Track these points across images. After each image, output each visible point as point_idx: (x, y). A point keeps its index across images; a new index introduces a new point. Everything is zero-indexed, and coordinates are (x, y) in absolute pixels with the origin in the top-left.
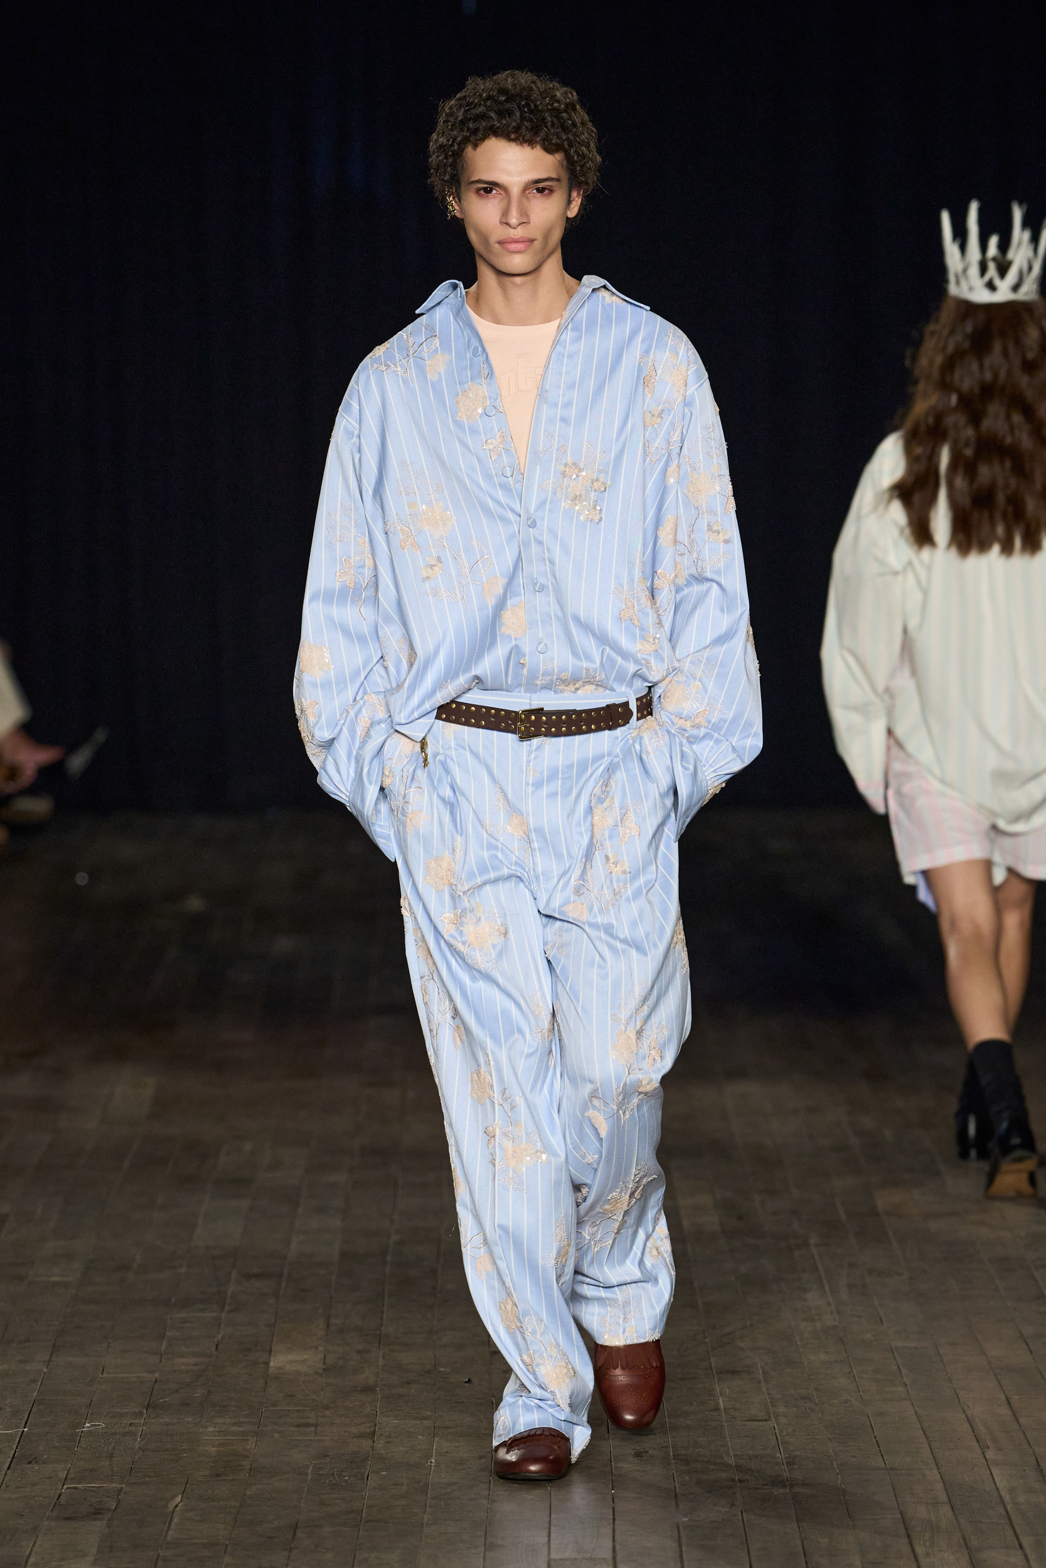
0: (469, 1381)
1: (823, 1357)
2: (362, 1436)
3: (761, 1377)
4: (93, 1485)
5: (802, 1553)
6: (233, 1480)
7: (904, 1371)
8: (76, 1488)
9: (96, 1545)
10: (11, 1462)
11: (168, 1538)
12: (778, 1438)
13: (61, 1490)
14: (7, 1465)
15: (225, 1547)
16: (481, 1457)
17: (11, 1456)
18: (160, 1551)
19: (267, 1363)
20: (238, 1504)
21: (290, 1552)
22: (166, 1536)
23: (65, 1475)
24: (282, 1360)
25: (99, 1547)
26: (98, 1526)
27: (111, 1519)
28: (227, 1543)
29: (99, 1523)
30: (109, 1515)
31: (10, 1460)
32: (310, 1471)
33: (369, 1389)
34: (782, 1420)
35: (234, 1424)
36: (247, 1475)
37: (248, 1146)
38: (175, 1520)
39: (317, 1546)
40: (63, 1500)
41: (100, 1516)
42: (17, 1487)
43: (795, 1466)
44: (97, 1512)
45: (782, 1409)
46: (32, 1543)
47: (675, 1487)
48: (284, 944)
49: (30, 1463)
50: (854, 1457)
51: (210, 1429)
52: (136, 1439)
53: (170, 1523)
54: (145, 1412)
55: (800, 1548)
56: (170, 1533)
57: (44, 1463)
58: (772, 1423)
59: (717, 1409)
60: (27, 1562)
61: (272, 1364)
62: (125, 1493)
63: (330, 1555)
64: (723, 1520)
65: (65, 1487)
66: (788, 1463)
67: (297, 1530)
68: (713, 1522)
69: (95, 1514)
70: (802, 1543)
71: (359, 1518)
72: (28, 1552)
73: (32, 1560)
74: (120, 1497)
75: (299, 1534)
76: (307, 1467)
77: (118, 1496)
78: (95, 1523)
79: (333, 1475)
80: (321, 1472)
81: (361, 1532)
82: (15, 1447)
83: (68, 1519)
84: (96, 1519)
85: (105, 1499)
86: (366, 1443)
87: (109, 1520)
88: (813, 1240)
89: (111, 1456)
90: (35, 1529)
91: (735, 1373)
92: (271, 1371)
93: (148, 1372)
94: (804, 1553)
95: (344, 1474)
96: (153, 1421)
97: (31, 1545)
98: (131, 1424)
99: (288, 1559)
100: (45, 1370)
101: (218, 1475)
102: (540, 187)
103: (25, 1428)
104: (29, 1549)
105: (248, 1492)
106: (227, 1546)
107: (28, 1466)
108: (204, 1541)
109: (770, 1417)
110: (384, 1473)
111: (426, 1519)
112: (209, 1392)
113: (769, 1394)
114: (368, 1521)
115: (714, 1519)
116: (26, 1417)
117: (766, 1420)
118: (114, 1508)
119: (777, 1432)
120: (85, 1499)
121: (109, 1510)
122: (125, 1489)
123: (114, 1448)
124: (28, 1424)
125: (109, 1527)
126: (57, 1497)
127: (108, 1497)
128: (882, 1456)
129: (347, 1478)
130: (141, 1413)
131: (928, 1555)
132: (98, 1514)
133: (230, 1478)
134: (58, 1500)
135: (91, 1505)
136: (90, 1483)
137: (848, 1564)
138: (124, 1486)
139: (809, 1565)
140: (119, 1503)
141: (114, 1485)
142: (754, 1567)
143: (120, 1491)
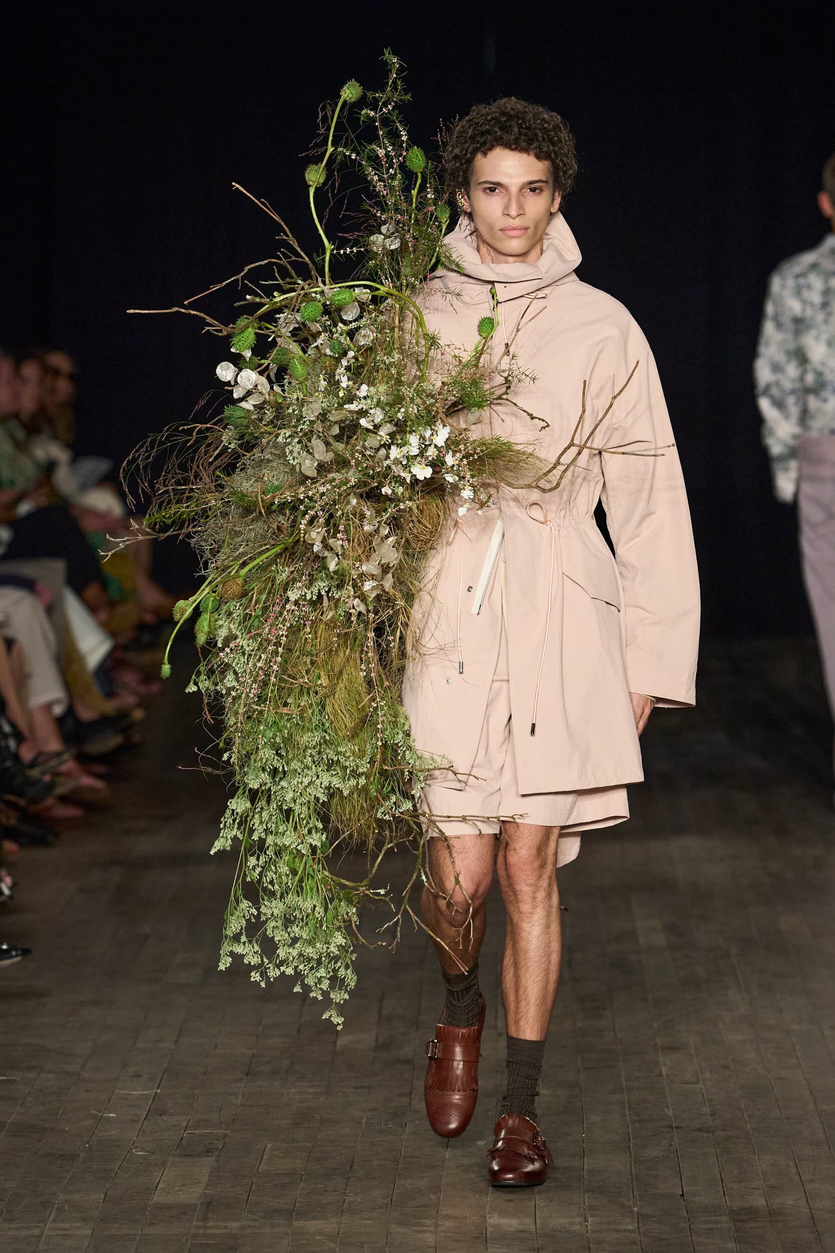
1: (739, 1037)
2: (402, 1095)
3: (693, 1052)
4: (206, 1131)
6: (308, 1127)
7: (798, 1047)
8: (193, 1133)
9: (208, 1174)
10: (147, 1115)
11: (260, 1170)
12: (705, 1096)
13: (183, 1134)
14: (145, 1116)
15: (301, 1176)
17: (147, 1109)
18: (254, 1179)
19: (335, 1043)
20: (310, 1145)
21: (348, 1179)
22: (258, 1168)
23: (185, 1125)
24: (344, 1040)
25: (209, 1176)
26: (210, 1161)
27: (219, 1156)
28: (303, 1173)
29: (210, 1159)
30: (218, 1153)
31: (146, 1113)
32: (364, 1120)
33: (408, 1061)
34: (708, 1083)
35: (310, 1087)
36: (318, 1124)
38: (265, 1157)
39: (368, 1176)
40: (184, 1142)
41: (211, 1154)
42: (151, 1133)
43: (717, 1117)
44: (208, 1151)
45: (707, 1075)
46: (161, 1173)
47: (629, 1132)
49: (161, 1115)
50: (760, 1110)
51: (292, 1090)
52: (238, 1098)
53: (261, 1160)
54: (245, 1077)
55: (719, 1176)
56: (261, 1165)
57: (171, 1115)
58: (701, 1086)
59: (661, 1075)
60: (156, 1188)
61: (339, 1043)
62: (229, 1137)
63: (376, 1182)
64: (663, 1156)
65: (186, 1132)
66: (711, 1115)
67: (354, 1164)
68: (656, 1157)
69: (207, 1152)
71: (399, 1155)
72: (158, 1181)
73: (160, 1186)
74: (225, 1140)
75: (355, 1167)
76: (362, 1118)
77: (224, 1139)
78: (207, 1159)
79: (381, 1124)
80: (372, 1121)
82: (150, 1103)
83: (186, 1156)
84: (207, 1156)
85: (215, 1141)
86: (405, 1101)
87: (217, 1157)
88: (734, 951)
89: (220, 1110)
90: (164, 1163)
91: (674, 1049)
92: (338, 1048)
93: (249, 1049)
95: (389, 1123)
96: (249, 1084)
97: (160, 1175)
98: (235, 1087)
99: (347, 1185)
100: (173, 1048)
101: (297, 1124)
102: (533, 187)
103: (158, 1089)
104: (159, 1178)
105: (319, 1136)
107: (159, 1117)
108: (286, 1172)
109: (699, 1081)
110: (417, 1122)
111: (447, 1156)
112: (292, 1063)
113: (699, 1064)
114: (405, 1157)
115: (656, 1155)
116: (159, 1082)
117: (696, 1083)
118: (221, 1148)
119: (704, 1091)
120: (200, 1141)
121: (217, 1149)
122: (229, 1134)
123: (222, 1105)
124: (160, 1086)
125: (217, 1162)
126: (180, 1139)
127: (217, 1140)
128: (780, 1110)
129: (390, 1126)
130: (242, 1079)
131: (811, 1181)
132: (209, 1152)
133: (306, 1125)
134: (181, 1141)
135: (205, 1146)
136: (204, 1130)
137: (753, 1189)
138: (229, 1132)
139: (725, 1189)
140: (225, 1143)
141: (221, 1131)
142: (685, 1190)
143: (225, 1136)
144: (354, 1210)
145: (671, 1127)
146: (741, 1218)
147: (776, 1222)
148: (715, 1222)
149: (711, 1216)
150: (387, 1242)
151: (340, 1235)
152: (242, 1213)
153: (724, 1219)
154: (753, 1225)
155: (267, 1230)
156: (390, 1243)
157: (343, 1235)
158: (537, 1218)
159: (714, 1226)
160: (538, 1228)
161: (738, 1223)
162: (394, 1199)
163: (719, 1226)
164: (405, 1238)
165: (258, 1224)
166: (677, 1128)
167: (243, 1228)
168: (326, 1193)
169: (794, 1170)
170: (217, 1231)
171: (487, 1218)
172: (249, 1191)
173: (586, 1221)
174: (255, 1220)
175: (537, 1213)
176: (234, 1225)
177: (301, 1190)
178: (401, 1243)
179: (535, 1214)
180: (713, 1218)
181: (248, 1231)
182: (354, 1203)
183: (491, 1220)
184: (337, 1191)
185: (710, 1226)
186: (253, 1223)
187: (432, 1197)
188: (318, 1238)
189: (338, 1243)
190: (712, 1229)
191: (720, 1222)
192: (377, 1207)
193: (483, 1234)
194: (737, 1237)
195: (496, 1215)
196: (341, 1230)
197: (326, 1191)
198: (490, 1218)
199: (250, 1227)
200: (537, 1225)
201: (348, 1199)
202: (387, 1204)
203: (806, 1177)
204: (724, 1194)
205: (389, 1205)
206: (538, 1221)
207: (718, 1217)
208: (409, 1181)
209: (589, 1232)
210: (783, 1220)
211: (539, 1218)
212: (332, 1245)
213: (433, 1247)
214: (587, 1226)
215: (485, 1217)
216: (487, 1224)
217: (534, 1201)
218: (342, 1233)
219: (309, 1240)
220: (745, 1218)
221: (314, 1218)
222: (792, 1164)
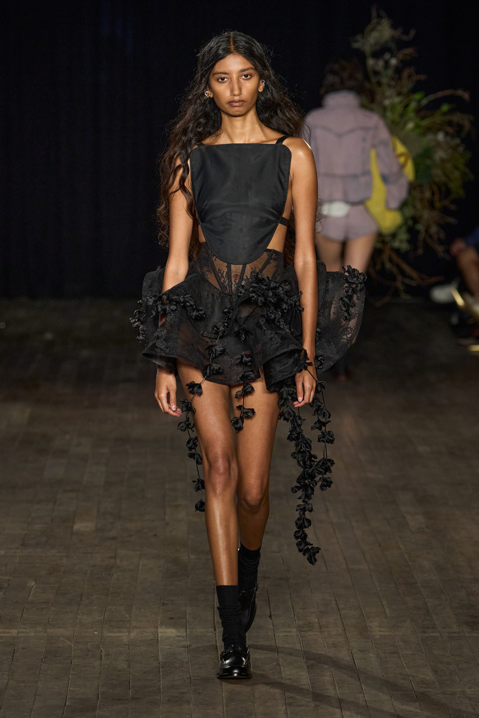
0: (155, 535)
2: (111, 558)
3: (277, 534)
5: (292, 608)
6: (56, 576)
11: (29, 600)
12: (284, 560)
15: (52, 604)
16: (160, 567)
18: (25, 605)
19: (72, 527)
20: (58, 586)
21: (79, 606)
24: (78, 526)
28: (53, 602)
30: (5, 590)
32: (89, 572)
33: (114, 538)
34: (286, 552)
35: (58, 552)
36: (62, 574)
37: (68, 437)
38: (32, 592)
39: (90, 603)
41: (1, 590)
43: (290, 572)
45: (285, 548)
48: (85, 353)
52: (17, 558)
53: (29, 594)
54: (21, 547)
55: (291, 605)
56: (30, 597)
58: (282, 554)
61: (74, 528)
62: (11, 581)
63: (95, 607)
67: (82, 597)
70: (292, 603)
71: (108, 592)
74: (9, 582)
75: (83, 599)
76: (87, 571)
79: (98, 574)
80: (93, 573)
81: (109, 598)
86: (112, 561)
87: (4, 592)
89: (6, 565)
92: (74, 530)
93: (23, 530)
94: (293, 608)
95: (103, 573)
96: (23, 551)
98: (15, 552)
99: (78, 609)
101: (50, 574)
105: (63, 581)
106: (53, 603)
108: (44, 601)
110: (119, 573)
112: (48, 539)
113: (281, 541)
117: (279, 552)
118: (6, 587)
119: (283, 557)
121: (4, 588)
123: (7, 562)
125: (4, 595)
127: (4, 582)
129: (104, 575)
130: (19, 548)
131: (344, 609)
137: (311, 613)
138: (11, 578)
139: (295, 613)
140: (9, 585)
141: (7, 578)
142: (272, 613)
143: (9, 580)
144: (82, 623)
145: (264, 577)
146: (303, 629)
147: (324, 632)
148: (289, 632)
149: (286, 628)
150: (101, 642)
151: (74, 637)
152: (18, 625)
153: (294, 630)
154: (311, 634)
155: (32, 634)
156: (103, 642)
157: (76, 638)
158: (187, 628)
159: (288, 634)
160: (187, 634)
161: (302, 633)
162: (105, 617)
163: (291, 634)
164: (111, 639)
165: (27, 631)
166: (268, 578)
167: (19, 633)
168: (66, 614)
169: (334, 603)
170: (4, 635)
171: (159, 628)
172: (22, 612)
173: (215, 630)
174: (26, 629)
175: (187, 626)
176: (14, 632)
177: (52, 611)
178: (109, 642)
179: (186, 627)
180: (288, 630)
181: (22, 635)
182: (82, 619)
183: (160, 630)
184: (73, 612)
185: (286, 634)
186: (24, 630)
187: (127, 616)
188: (62, 639)
189: (73, 642)
190: (288, 635)
191: (292, 632)
192: (95, 621)
193: (156, 637)
194: (301, 640)
195: (163, 627)
196: (75, 634)
197: (67, 612)
198: (160, 628)
199: (23, 632)
200: (187, 632)
201: (79, 617)
202: (101, 620)
203: (341, 606)
204: (294, 616)
205: (103, 621)
206: (188, 630)
207: (291, 629)
208: (114, 607)
209: (217, 637)
210: (328, 631)
211: (188, 629)
212: (70, 643)
213: (128, 645)
214: (215, 633)
215: (157, 628)
216: (159, 632)
217: (185, 619)
218: (76, 636)
219: (56, 640)
220: (306, 629)
221: (60, 627)
222: (333, 599)
